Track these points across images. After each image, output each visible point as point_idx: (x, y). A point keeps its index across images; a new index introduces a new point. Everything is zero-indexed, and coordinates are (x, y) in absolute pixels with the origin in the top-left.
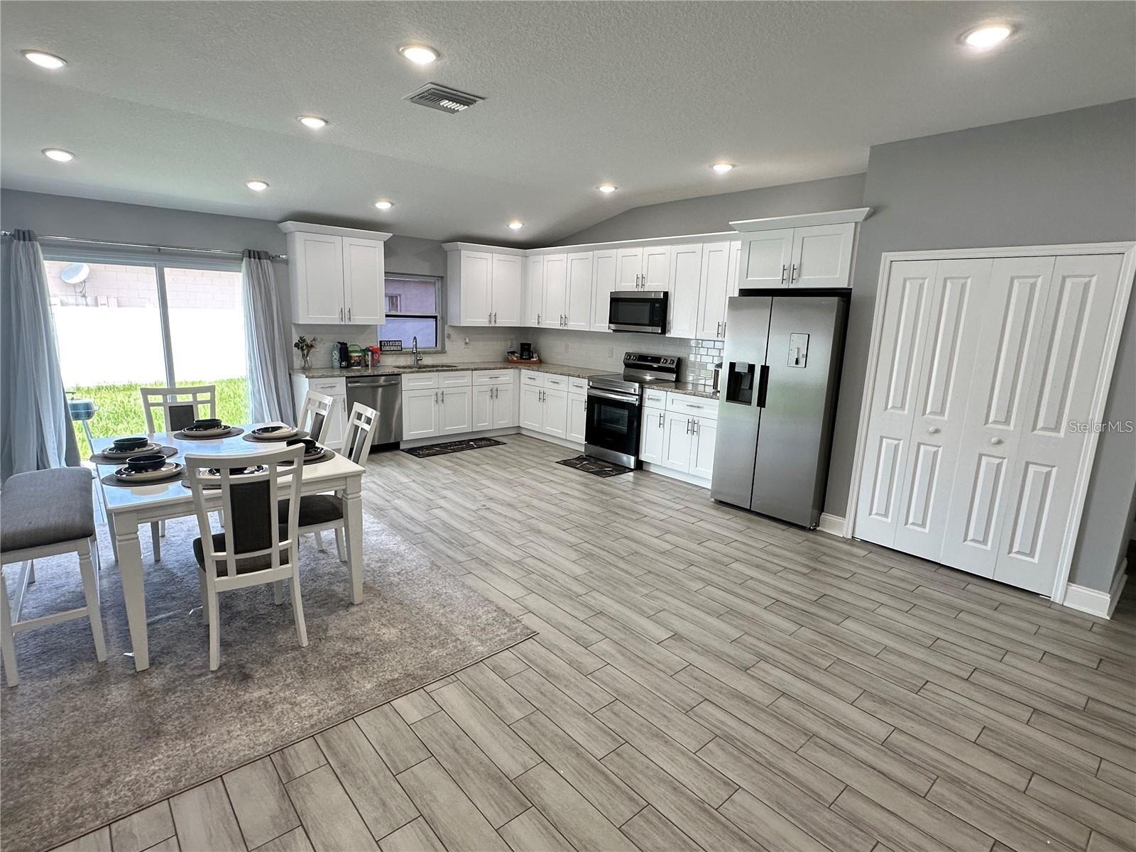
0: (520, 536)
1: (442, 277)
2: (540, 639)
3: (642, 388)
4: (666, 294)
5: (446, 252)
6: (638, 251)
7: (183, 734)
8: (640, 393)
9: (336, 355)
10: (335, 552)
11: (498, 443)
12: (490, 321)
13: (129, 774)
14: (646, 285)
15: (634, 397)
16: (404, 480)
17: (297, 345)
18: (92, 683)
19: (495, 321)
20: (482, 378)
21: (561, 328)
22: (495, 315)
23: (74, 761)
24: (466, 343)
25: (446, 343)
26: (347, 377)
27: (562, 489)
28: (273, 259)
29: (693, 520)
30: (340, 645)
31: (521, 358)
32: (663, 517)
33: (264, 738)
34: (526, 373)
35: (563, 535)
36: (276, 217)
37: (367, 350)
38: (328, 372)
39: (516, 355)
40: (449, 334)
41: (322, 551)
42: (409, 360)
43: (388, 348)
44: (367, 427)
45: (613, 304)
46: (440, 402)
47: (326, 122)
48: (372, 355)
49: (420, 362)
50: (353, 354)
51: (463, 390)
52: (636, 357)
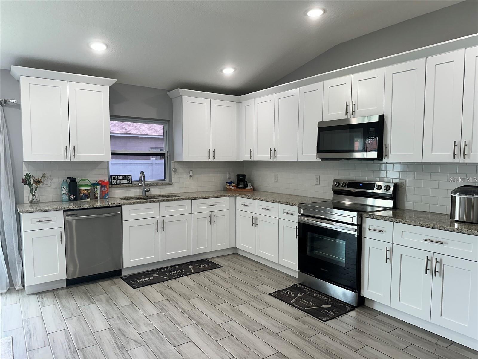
1: (168, 121)
3: (361, 218)
4: (381, 117)
5: (171, 99)
6: (347, 79)
8: (359, 223)
9: (65, 189)
11: (215, 266)
12: (210, 157)
14: (357, 111)
15: (352, 226)
17: (25, 181)
19: (214, 157)
20: (202, 207)
21: (271, 160)
22: (214, 152)
24: (190, 176)
25: (173, 176)
26: (64, 211)
28: (5, 103)
31: (238, 187)
34: (241, 200)
36: (6, 64)
37: (97, 184)
39: (233, 184)
40: (175, 169)
42: (136, 192)
43: (118, 182)
45: (321, 133)
46: (160, 229)
48: (101, 189)
49: (147, 193)
50: (83, 188)
51: (183, 217)
52: (346, 184)
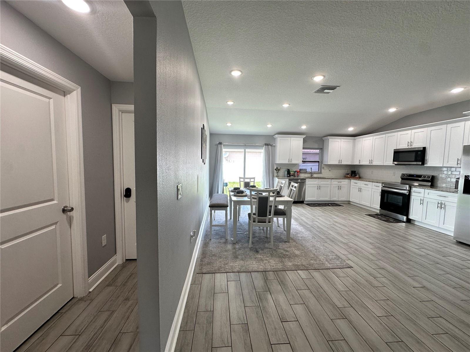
0: (347, 235)
1: (322, 149)
2: (354, 269)
3: (410, 187)
4: (424, 148)
5: (324, 140)
6: (409, 132)
7: (242, 259)
8: (409, 190)
9: (286, 173)
10: (283, 227)
11: (340, 206)
12: (339, 163)
13: (231, 264)
14: (413, 145)
15: (406, 191)
16: (304, 212)
17: (275, 169)
18: (225, 243)
19: (341, 163)
20: (335, 182)
21: (370, 164)
22: (341, 161)
23: (221, 257)
24: (330, 170)
25: (322, 170)
26: (289, 179)
27: (367, 224)
28: (271, 145)
29: (441, 247)
30: (282, 251)
31: (351, 176)
32: (421, 242)
33: (261, 267)
34: (353, 181)
35: (367, 239)
36: (273, 134)
37: (296, 171)
38: (283, 177)
39: (349, 175)
40: (323, 167)
41: (279, 226)
42: (309, 175)
43: (302, 171)
44: (295, 189)
45: (395, 154)
46: (319, 189)
47: (289, 104)
48: (297, 173)
49: (312, 176)
50: (291, 173)
51: (328, 186)
52: (407, 175)
